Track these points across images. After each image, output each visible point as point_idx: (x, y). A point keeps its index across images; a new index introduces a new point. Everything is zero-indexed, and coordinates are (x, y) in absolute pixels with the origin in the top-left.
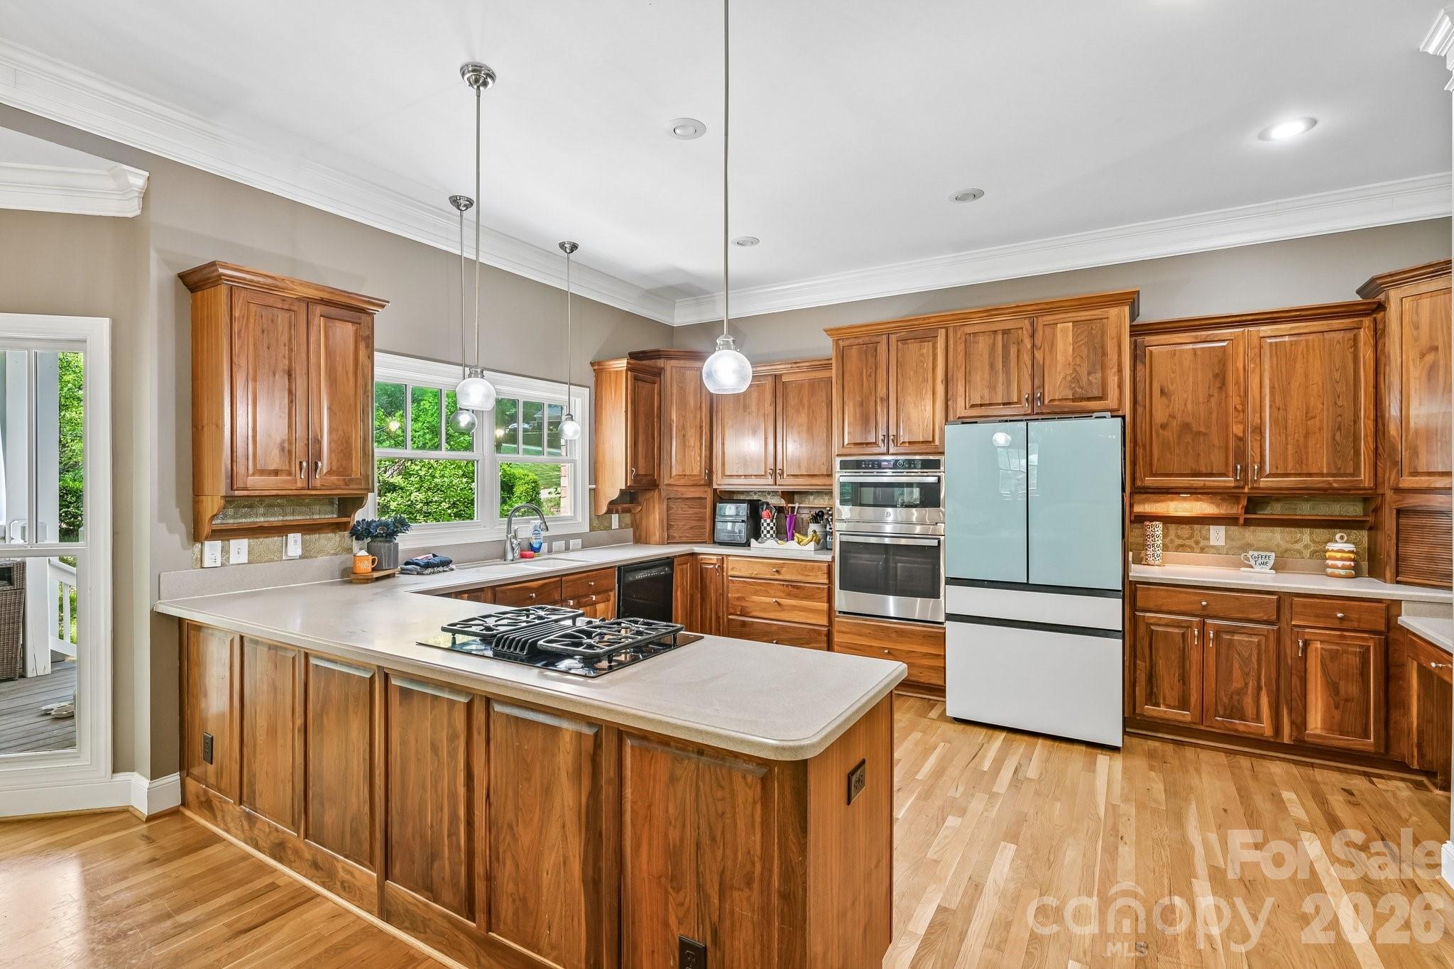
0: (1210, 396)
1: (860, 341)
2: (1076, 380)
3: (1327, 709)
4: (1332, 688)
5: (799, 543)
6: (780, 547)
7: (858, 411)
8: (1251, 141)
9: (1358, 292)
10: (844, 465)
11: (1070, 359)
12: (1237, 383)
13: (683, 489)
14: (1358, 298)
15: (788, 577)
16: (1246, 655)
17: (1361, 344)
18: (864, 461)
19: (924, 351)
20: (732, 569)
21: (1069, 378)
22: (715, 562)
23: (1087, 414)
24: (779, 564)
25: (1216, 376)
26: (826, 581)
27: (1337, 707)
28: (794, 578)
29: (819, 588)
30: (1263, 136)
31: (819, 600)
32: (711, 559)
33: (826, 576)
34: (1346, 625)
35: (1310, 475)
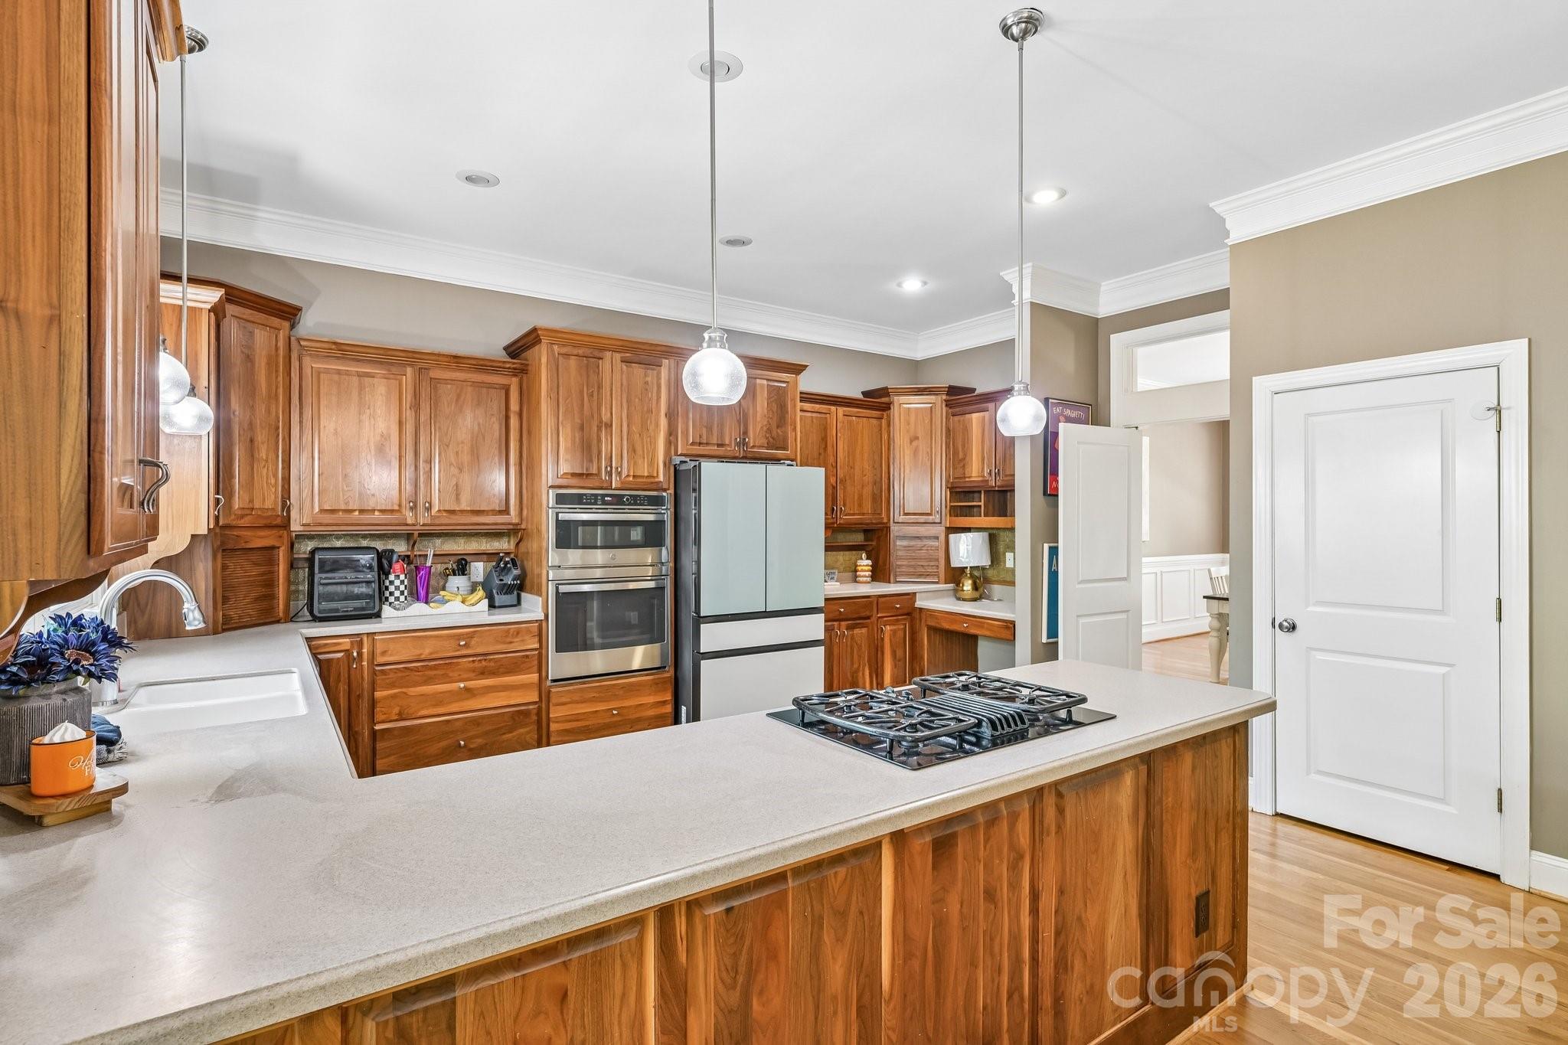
0: (820, 454)
1: (581, 352)
2: (769, 430)
3: (892, 670)
4: (894, 653)
5: (463, 602)
6: (434, 611)
7: (577, 435)
8: (892, 286)
9: (863, 393)
10: (561, 499)
11: (766, 411)
12: (833, 446)
13: (248, 533)
14: (861, 397)
15: (480, 650)
16: (859, 642)
17: (883, 429)
18: (585, 495)
19: (649, 379)
20: (384, 653)
21: (765, 428)
22: (348, 647)
23: (776, 460)
24: (467, 634)
25: (823, 439)
26: (537, 646)
27: (896, 667)
28: (491, 649)
29: (527, 656)
30: (899, 285)
31: (527, 671)
32: (339, 644)
33: (537, 639)
34: (900, 612)
35: (863, 514)
